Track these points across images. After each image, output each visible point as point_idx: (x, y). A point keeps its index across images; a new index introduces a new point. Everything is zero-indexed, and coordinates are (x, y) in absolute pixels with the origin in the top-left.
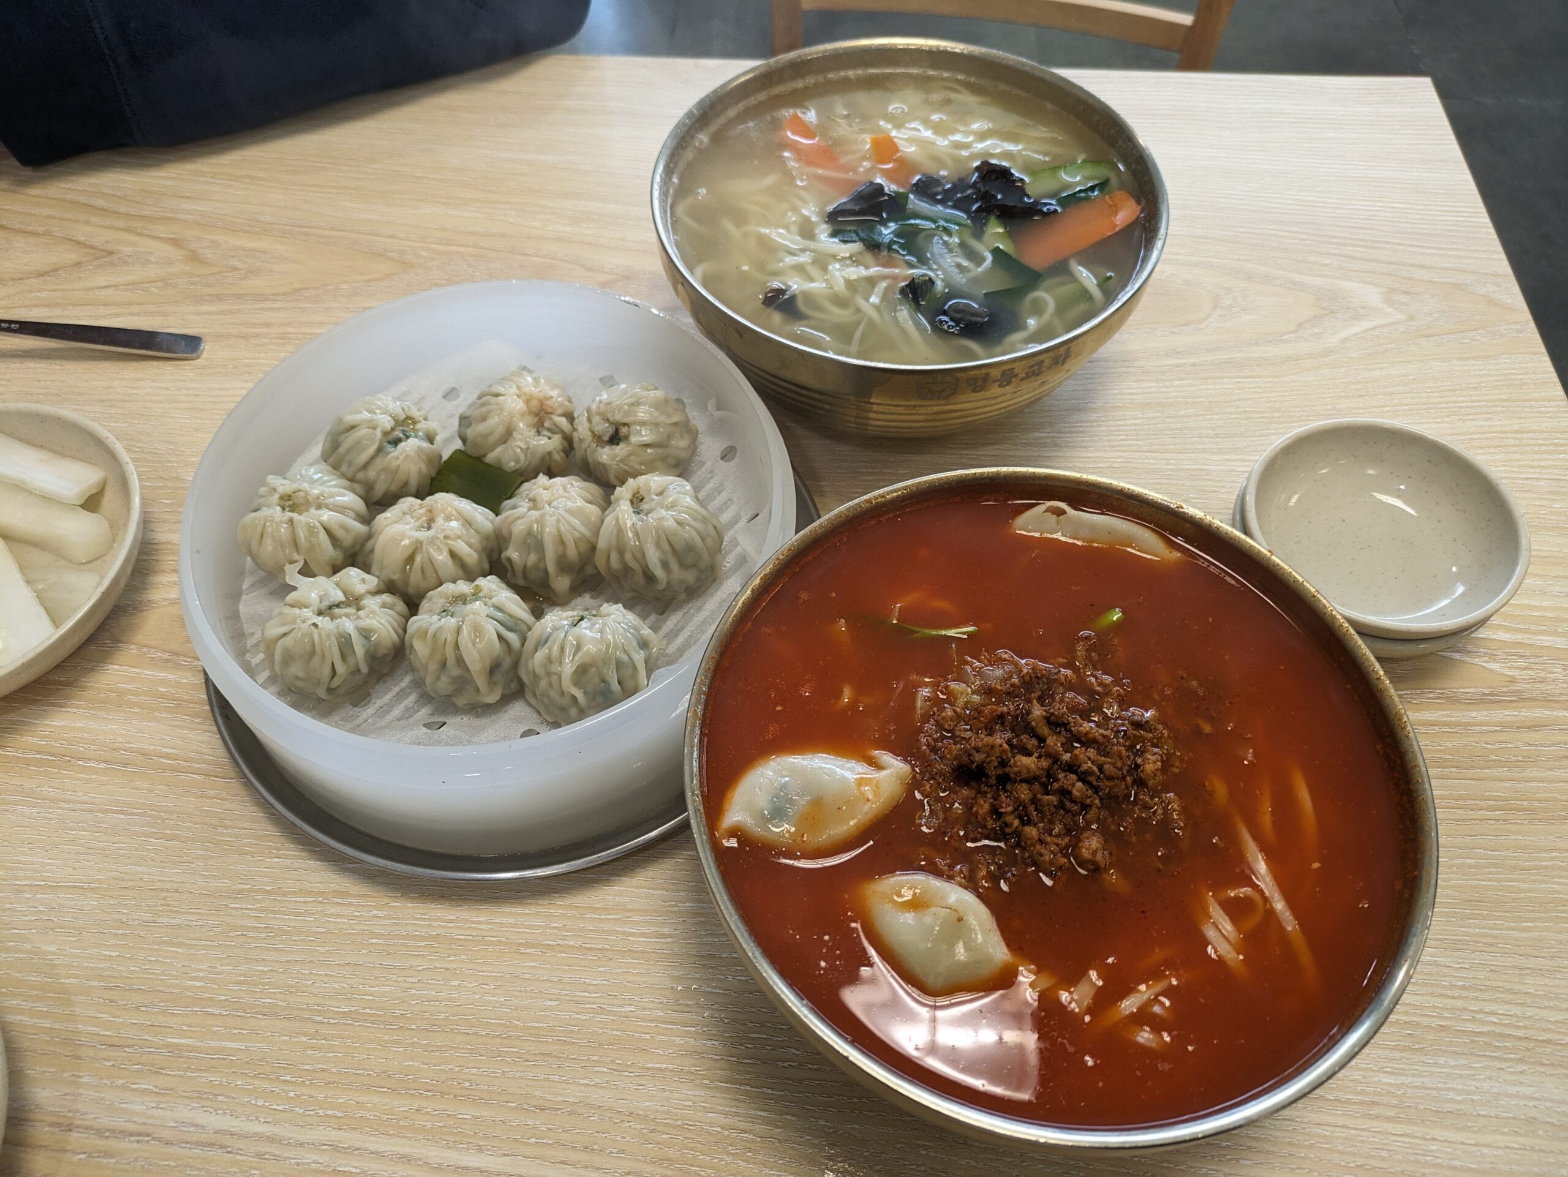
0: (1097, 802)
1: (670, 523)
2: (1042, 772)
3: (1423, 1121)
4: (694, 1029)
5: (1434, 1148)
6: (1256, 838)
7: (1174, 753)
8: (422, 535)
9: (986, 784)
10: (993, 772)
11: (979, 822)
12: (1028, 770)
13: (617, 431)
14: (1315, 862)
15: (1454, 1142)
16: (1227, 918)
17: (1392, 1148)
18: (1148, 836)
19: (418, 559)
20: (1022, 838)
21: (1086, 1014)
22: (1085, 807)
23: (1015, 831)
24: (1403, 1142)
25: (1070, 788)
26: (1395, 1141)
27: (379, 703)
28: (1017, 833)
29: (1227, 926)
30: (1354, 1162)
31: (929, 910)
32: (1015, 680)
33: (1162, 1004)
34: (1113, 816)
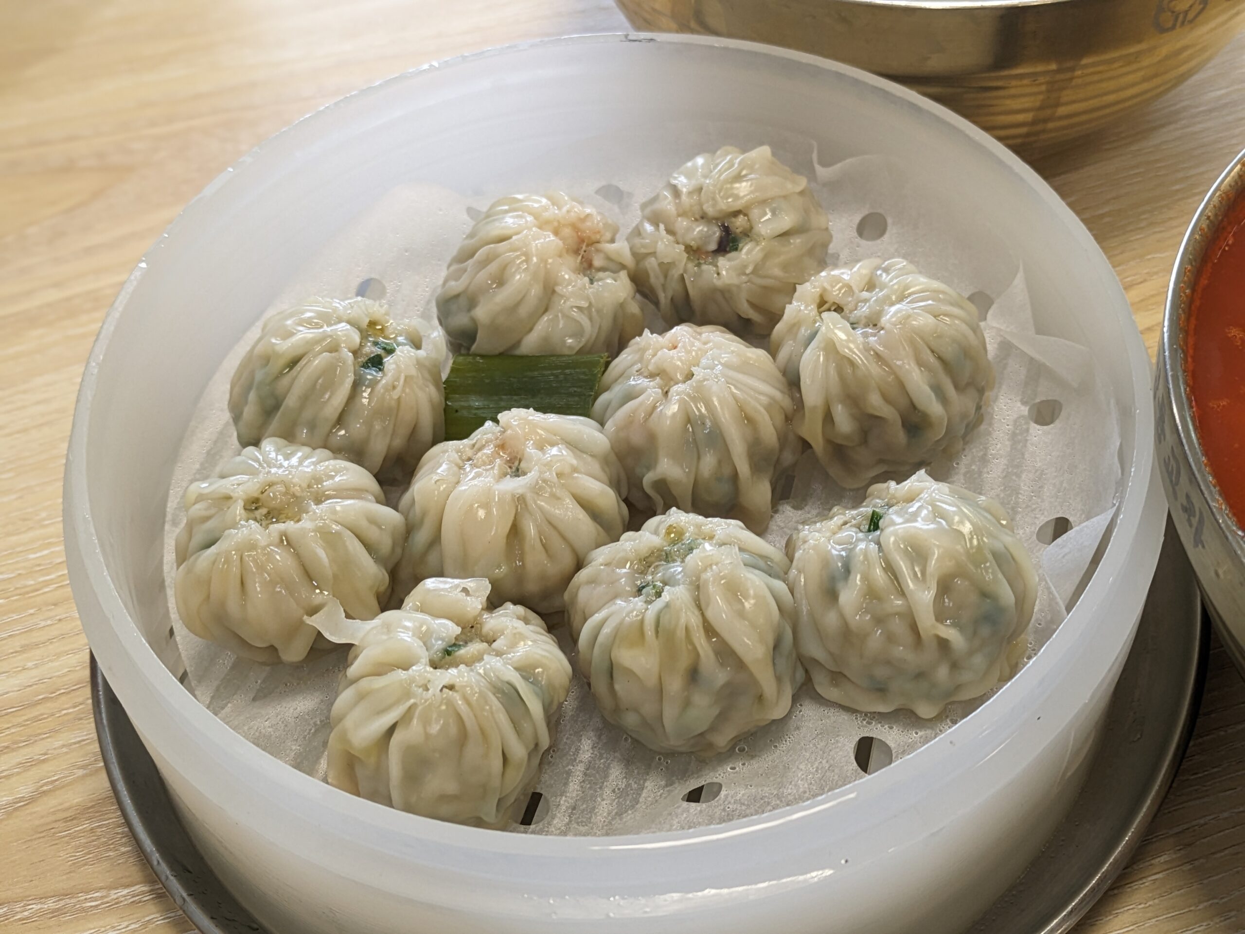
1: (924, 321)
8: (513, 485)
13: (726, 230)
19: (531, 530)
27: (565, 802)
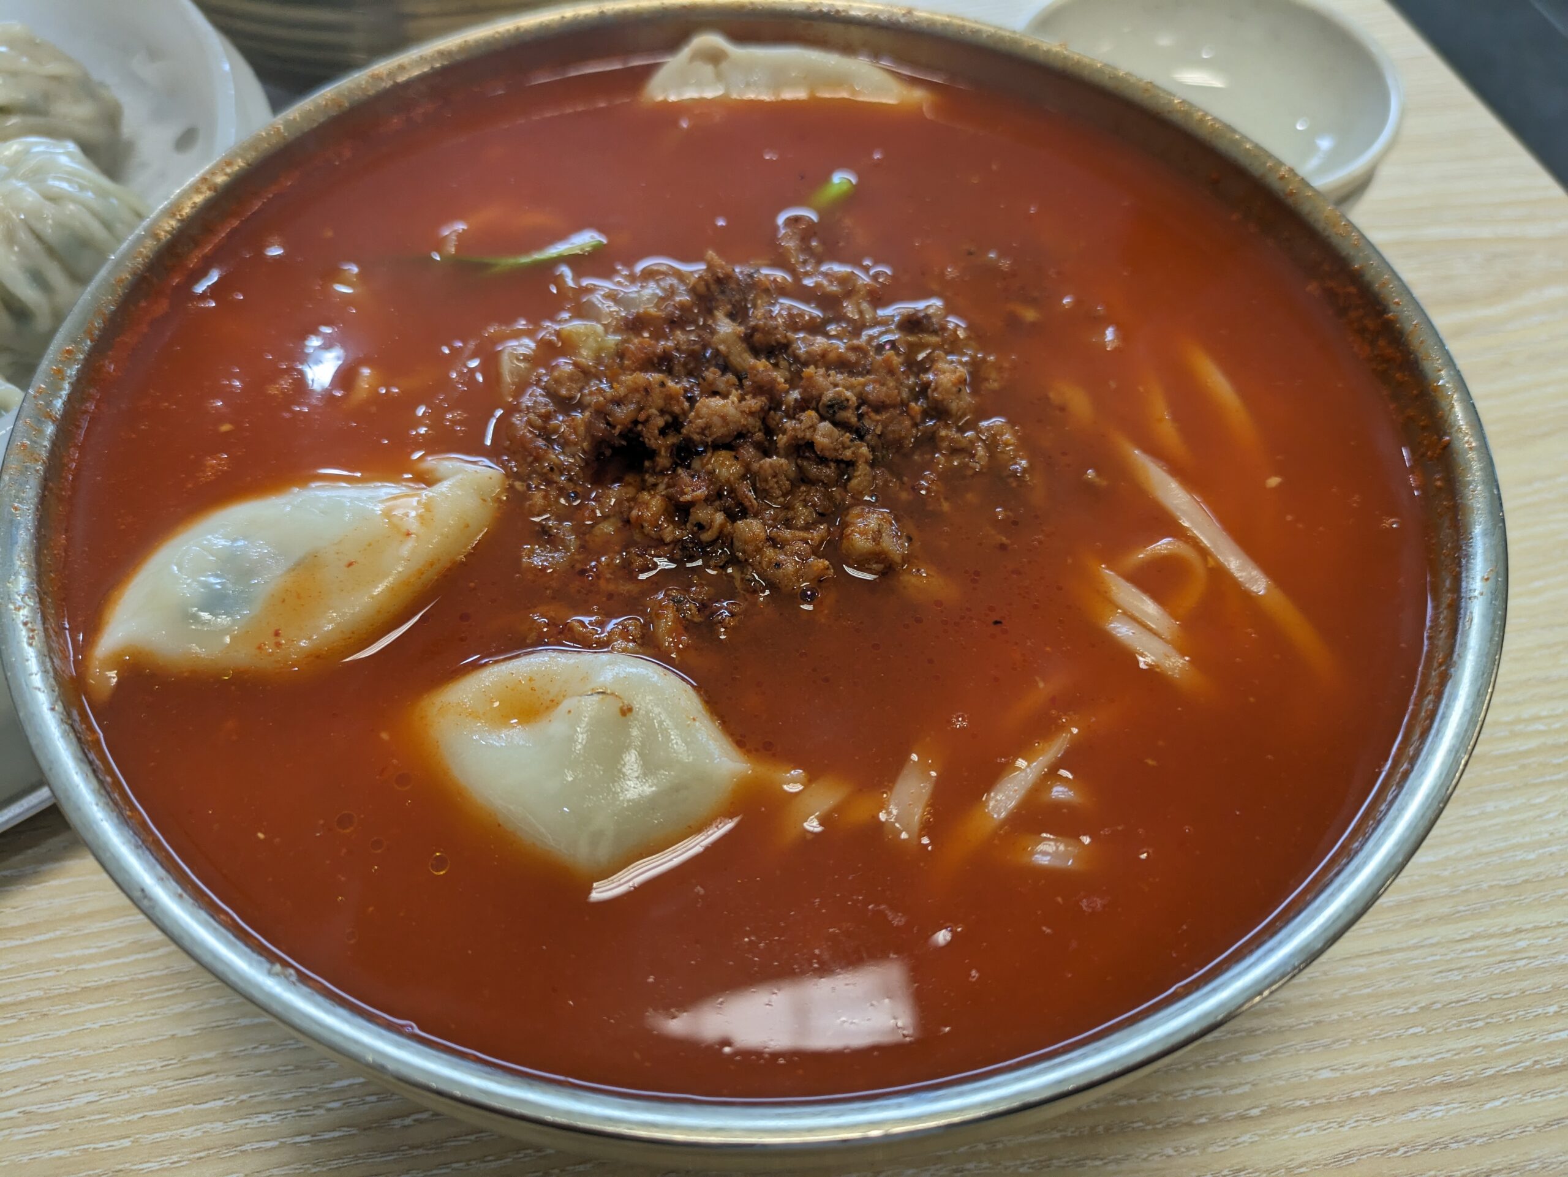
0: (864, 450)
2: (750, 420)
3: (1493, 907)
4: (220, 1103)
5: (1522, 944)
6: (1156, 452)
7: (984, 360)
9: (654, 473)
10: (662, 445)
11: (647, 536)
12: (724, 418)
14: (1270, 476)
15: (1547, 927)
16: (1145, 598)
17: (1463, 964)
18: (970, 496)
20: (737, 544)
21: (920, 836)
22: (847, 466)
23: (721, 534)
24: (1477, 949)
25: (808, 434)
26: (1464, 951)
28: (724, 539)
29: (1149, 608)
30: (1415, 1004)
31: (560, 707)
32: (684, 298)
33: (1064, 781)
34: (899, 477)
